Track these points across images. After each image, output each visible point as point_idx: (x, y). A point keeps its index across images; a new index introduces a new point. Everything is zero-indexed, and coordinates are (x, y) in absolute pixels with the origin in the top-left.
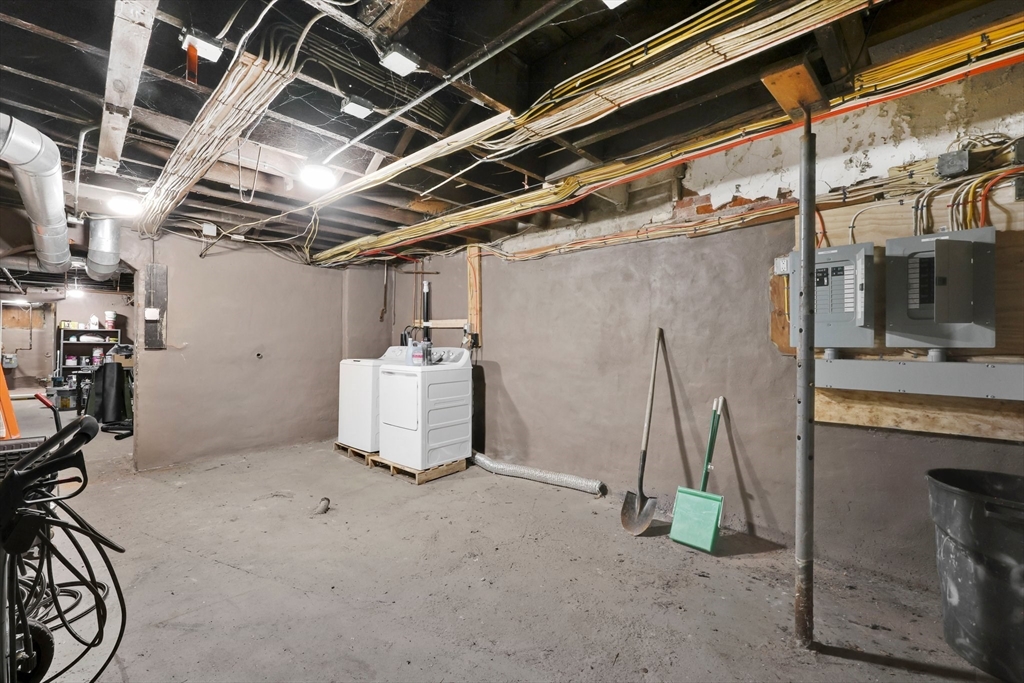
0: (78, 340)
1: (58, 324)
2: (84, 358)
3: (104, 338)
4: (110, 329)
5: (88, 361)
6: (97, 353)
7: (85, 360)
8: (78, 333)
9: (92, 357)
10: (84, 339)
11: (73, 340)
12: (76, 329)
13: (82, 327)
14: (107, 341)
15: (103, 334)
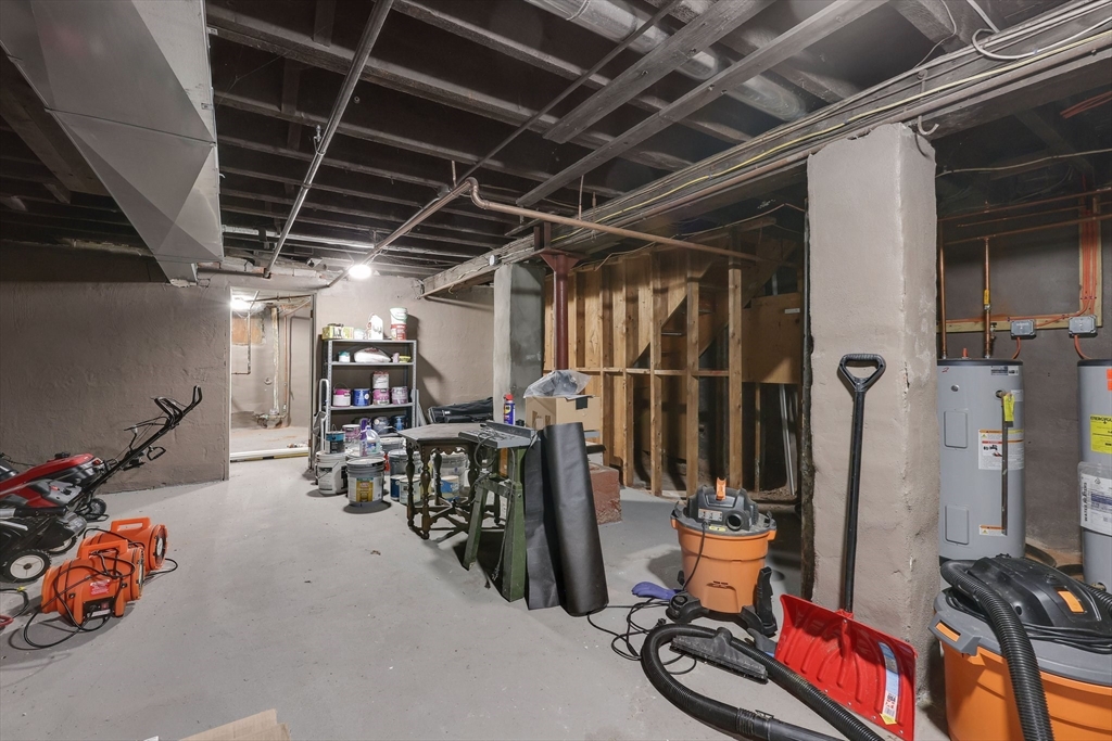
0: (352, 359)
1: (319, 331)
2: (361, 391)
3: (391, 356)
4: (400, 340)
5: (367, 396)
6: (381, 382)
7: (363, 396)
8: (353, 347)
9: (373, 390)
10: (363, 358)
11: (345, 359)
12: (350, 339)
13: (358, 336)
14: (395, 362)
15: (386, 348)
